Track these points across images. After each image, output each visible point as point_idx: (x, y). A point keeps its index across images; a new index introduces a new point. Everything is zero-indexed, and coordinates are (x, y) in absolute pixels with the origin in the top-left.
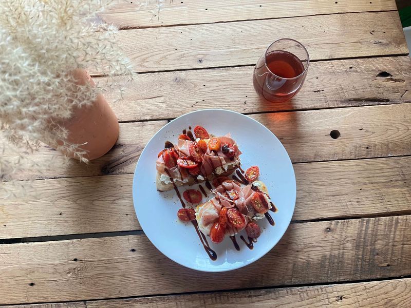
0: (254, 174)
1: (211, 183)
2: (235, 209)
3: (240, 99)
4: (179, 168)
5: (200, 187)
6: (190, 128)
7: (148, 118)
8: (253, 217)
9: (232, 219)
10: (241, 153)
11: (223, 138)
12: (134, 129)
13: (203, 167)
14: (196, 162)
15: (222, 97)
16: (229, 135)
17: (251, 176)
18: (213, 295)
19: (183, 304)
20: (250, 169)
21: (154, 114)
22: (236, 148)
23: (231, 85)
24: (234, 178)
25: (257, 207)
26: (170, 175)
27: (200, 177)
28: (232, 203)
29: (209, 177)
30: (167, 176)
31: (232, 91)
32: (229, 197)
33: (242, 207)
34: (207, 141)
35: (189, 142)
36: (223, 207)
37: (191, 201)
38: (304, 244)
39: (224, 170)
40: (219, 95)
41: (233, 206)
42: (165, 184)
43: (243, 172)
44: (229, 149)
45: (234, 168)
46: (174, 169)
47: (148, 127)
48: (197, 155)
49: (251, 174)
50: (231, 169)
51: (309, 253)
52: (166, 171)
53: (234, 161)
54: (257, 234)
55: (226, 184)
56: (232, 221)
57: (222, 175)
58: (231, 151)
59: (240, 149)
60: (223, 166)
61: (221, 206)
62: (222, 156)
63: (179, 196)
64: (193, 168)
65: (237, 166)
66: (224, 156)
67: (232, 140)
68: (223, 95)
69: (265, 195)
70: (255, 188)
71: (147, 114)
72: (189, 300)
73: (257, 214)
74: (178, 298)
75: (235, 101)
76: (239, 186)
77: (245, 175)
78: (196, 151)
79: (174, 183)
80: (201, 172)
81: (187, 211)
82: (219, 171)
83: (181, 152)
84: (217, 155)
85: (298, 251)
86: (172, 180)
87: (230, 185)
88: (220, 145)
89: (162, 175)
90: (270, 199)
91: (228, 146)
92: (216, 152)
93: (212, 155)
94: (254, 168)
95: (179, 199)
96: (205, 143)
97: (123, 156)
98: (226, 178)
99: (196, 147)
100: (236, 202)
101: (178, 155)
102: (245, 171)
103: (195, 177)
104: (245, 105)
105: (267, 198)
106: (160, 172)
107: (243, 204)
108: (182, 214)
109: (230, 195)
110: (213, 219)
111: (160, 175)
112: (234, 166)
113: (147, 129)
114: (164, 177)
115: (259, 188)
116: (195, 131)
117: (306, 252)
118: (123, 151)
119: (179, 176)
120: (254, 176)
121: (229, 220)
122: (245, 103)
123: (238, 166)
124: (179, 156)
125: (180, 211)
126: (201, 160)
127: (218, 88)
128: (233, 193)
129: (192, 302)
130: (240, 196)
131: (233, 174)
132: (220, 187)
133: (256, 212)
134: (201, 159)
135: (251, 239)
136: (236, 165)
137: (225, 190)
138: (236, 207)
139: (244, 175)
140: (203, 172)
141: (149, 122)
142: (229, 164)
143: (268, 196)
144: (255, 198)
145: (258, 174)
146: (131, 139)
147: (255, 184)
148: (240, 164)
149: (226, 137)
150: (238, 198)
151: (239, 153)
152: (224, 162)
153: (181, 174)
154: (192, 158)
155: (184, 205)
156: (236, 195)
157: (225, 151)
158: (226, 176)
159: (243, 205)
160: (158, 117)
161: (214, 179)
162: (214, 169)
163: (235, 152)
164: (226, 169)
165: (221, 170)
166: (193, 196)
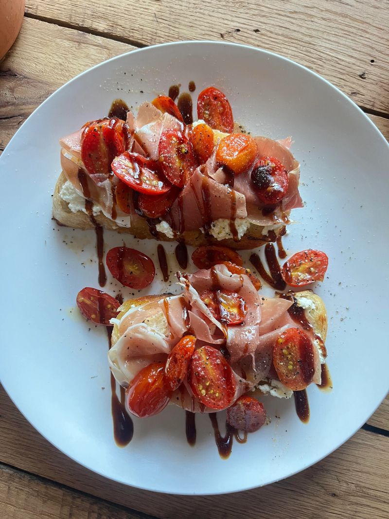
0: (310, 273)
1: (190, 251)
2: (219, 353)
3: (353, 61)
4: (113, 180)
5: (161, 250)
6: (192, 87)
7: (102, 27)
8: (262, 383)
9: (200, 379)
10: (300, 204)
11: (268, 143)
12: (57, 44)
13: (180, 204)
14: (167, 183)
15: (307, 39)
16: (287, 142)
17: (300, 275)
18: (96, 508)
19: (23, 496)
20: (304, 256)
21: (120, 22)
22: (292, 186)
23: (346, 16)
24: (255, 261)
25: (281, 366)
26: (86, 193)
27: (164, 227)
28: (218, 334)
29: (190, 237)
30: (80, 192)
31: (341, 33)
32: (217, 312)
33: (241, 354)
34: (219, 135)
35: (169, 121)
36: (190, 332)
37: (123, 279)
38: (357, 486)
39: (234, 231)
40: (303, 30)
41: (219, 341)
42: (69, 211)
43: (283, 254)
44: (272, 178)
45: (264, 239)
46: (102, 179)
47: (92, 51)
48: (177, 163)
49: (301, 268)
50: (253, 237)
51: (359, 508)
52: (82, 178)
53: (272, 219)
54: (253, 425)
55: (224, 273)
56: (199, 381)
57: (224, 243)
58: (276, 186)
59: (302, 191)
60: (237, 222)
61: (184, 330)
62: (242, 193)
63: (100, 254)
64: (151, 197)
65: (273, 236)
66: (250, 193)
67: (289, 158)
68: (314, 33)
69: (315, 343)
70: (297, 313)
71: (104, 18)
72: (38, 494)
73: (274, 383)
74: (17, 480)
75: (338, 61)
76: (258, 288)
77: (285, 265)
78: (179, 151)
79: (92, 217)
80: (170, 213)
81: (101, 299)
82: (220, 231)
83: (137, 138)
84: (231, 186)
85: (334, 495)
86: (89, 205)
87: (235, 279)
88: (251, 161)
89: (68, 183)
90: (325, 355)
91: (272, 172)
92: (230, 174)
93: (215, 178)
94: (316, 254)
95: (96, 259)
96: (210, 138)
97: (7, 104)
98: (231, 254)
99: (181, 141)
100: (231, 333)
101: (127, 144)
102: (290, 254)
103: (153, 222)
104: (361, 82)
105: (320, 352)
106: (68, 174)
107: (247, 346)
108: (88, 302)
109: (222, 308)
110: (151, 353)
111: (65, 180)
112: (265, 232)
113: (87, 56)
114: (72, 191)
115: (308, 315)
116: (201, 98)
117: (352, 503)
118: (12, 90)
119: (109, 202)
120: (308, 277)
121: (191, 376)
122: (362, 76)
123: (275, 236)
124: (127, 148)
125: (86, 292)
126: (183, 182)
127: (309, 11)
128: (233, 306)
129: (45, 502)
130: (248, 319)
131: (255, 250)
132: (206, 275)
133: (273, 375)
134: (182, 177)
135: (232, 431)
136: (271, 233)
137: (215, 288)
138: (224, 347)
139: (281, 263)
140: (177, 216)
141: (100, 40)
142: (254, 222)
143: (324, 349)
144: (287, 340)
145: (320, 277)
146: (40, 67)
147: (304, 300)
148: (283, 232)
149: (276, 144)
150: (239, 324)
151: (296, 202)
152: (242, 211)
153: (114, 199)
154: (159, 168)
155: (102, 281)
156: (241, 313)
157: (259, 184)
158: (234, 250)
159: (246, 349)
160: (125, 34)
161: (201, 246)
162: (208, 220)
163: (283, 195)
164: (241, 231)
165: (227, 230)
166: (131, 268)
